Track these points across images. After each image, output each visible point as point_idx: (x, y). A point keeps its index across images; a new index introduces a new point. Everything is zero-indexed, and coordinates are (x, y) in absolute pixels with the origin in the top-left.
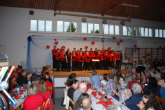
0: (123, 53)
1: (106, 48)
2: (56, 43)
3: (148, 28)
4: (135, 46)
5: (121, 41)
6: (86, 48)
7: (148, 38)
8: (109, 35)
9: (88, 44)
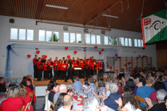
0: (105, 62)
2: (38, 52)
3: (128, 38)
4: (116, 55)
5: (103, 50)
7: (128, 47)
8: (91, 45)
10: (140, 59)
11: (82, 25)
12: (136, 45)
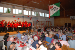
0: (32, 23)
1: (25, 21)
4: (37, 20)
6: (15, 21)
7: (43, 17)
8: (26, 15)
9: (16, 19)
10: (47, 22)
11: (22, 6)
12: (46, 16)
